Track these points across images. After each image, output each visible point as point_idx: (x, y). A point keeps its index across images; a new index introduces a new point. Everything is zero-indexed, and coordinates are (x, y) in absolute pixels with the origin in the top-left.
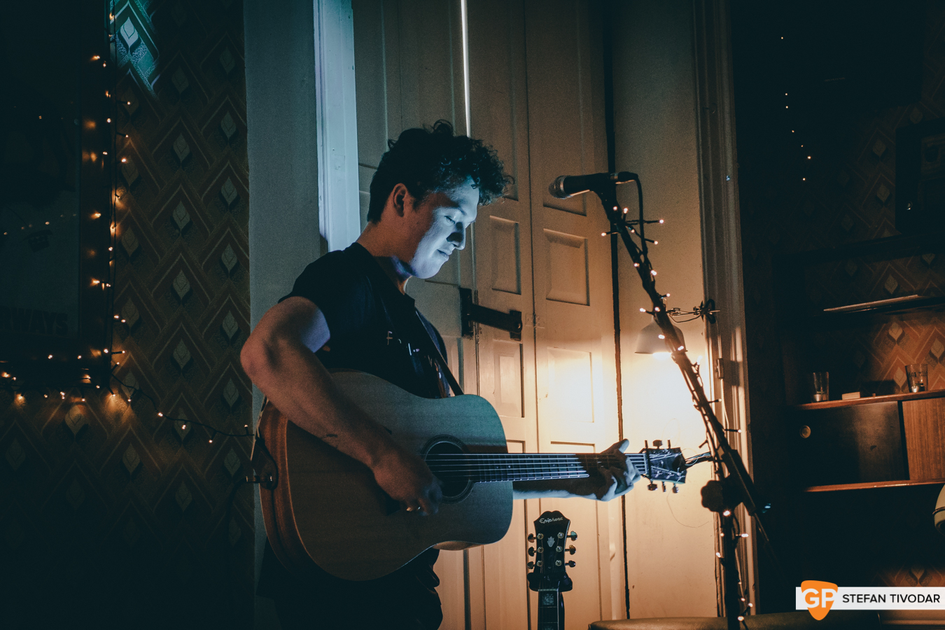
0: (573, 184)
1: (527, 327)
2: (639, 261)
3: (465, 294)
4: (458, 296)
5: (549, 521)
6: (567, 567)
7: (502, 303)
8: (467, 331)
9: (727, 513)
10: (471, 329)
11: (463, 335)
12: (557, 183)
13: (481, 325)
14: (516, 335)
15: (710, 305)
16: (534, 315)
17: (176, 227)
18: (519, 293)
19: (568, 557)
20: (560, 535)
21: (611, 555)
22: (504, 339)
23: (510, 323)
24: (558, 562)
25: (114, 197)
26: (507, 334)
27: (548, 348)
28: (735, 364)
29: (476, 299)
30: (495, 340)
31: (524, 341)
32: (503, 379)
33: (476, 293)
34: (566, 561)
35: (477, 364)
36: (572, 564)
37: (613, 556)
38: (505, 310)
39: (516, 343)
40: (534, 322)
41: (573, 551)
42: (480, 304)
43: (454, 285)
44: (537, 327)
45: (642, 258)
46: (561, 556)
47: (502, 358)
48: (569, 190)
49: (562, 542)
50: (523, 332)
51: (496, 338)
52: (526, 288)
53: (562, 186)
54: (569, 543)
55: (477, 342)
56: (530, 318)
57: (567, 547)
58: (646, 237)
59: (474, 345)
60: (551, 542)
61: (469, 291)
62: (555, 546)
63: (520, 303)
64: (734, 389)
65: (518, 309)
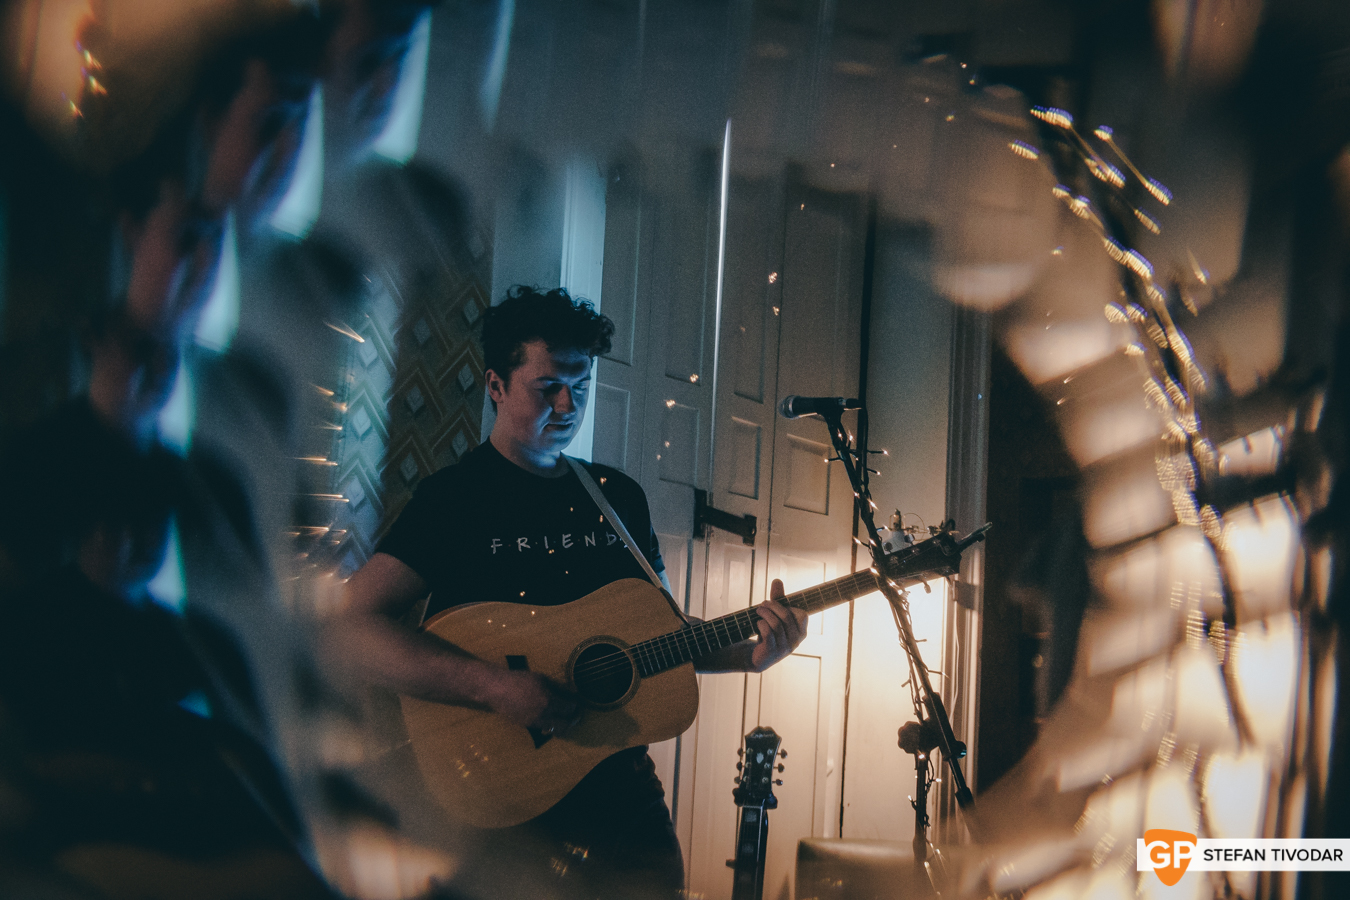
0: (801, 405)
1: (761, 532)
2: (859, 491)
3: (700, 496)
4: (693, 496)
5: (761, 736)
6: (774, 786)
7: (738, 507)
8: (698, 533)
9: (922, 756)
10: (703, 531)
11: (694, 536)
12: (786, 403)
13: (714, 528)
14: (749, 540)
15: (951, 525)
16: (770, 521)
17: (410, 409)
18: (756, 498)
19: (776, 775)
20: (770, 752)
21: (828, 771)
22: (736, 542)
23: (744, 528)
24: (765, 779)
25: (348, 376)
26: (740, 538)
27: (782, 556)
28: (972, 587)
29: (711, 502)
30: (726, 544)
31: (756, 547)
32: (732, 584)
33: (711, 495)
34: (774, 779)
35: (707, 567)
36: (779, 782)
37: (831, 772)
38: (740, 514)
39: (748, 548)
40: (769, 529)
41: (781, 768)
42: (715, 506)
43: (691, 486)
44: (772, 533)
45: (863, 487)
46: (769, 774)
47: (732, 563)
48: (797, 411)
49: (770, 759)
50: (757, 538)
51: (728, 541)
52: (763, 492)
53: (790, 406)
54: (778, 760)
55: (708, 545)
56: (765, 524)
57: (776, 764)
58: (869, 466)
59: (704, 547)
60: (760, 758)
61: (703, 493)
62: (763, 762)
63: (757, 509)
64: (968, 613)
65: (754, 514)
